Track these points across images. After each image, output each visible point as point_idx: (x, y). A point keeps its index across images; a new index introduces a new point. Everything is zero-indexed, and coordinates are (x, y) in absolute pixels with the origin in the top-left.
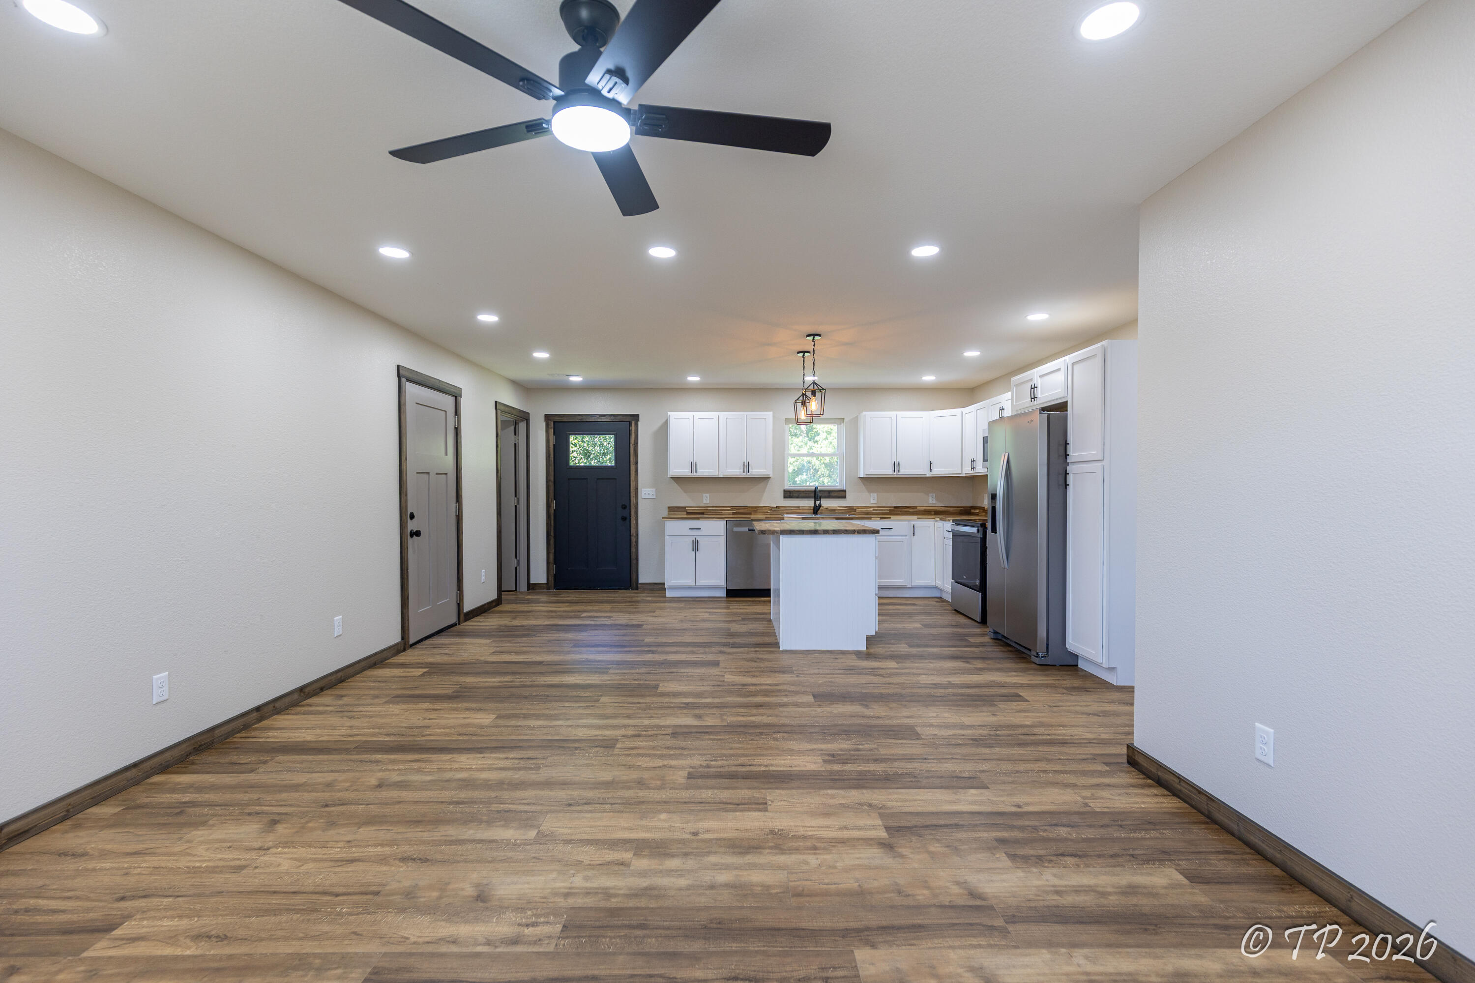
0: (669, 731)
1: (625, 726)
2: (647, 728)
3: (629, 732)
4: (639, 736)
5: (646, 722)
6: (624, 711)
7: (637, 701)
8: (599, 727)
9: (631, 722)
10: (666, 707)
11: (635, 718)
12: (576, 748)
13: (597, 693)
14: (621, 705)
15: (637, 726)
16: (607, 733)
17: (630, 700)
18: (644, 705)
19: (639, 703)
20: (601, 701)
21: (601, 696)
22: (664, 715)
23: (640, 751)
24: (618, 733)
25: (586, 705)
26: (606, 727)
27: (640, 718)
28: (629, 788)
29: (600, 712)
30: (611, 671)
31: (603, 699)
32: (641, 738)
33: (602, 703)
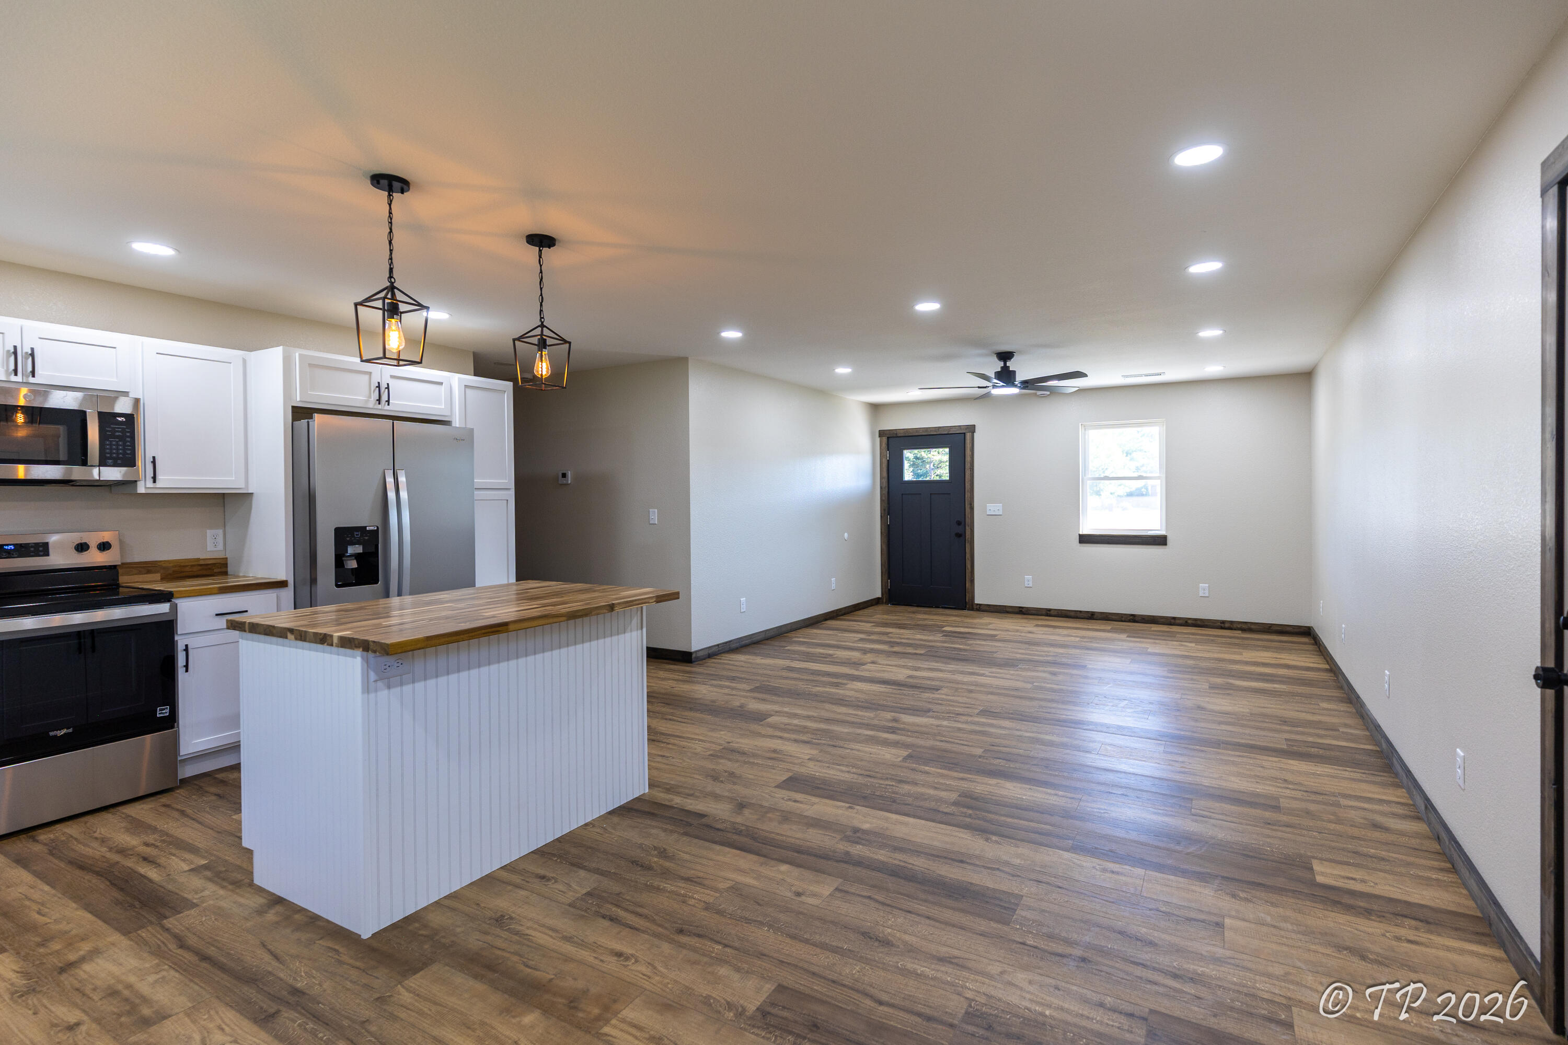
0: (931, 714)
1: (967, 723)
2: (948, 719)
3: (964, 718)
4: (958, 714)
5: (945, 723)
6: (961, 735)
7: (942, 744)
8: (992, 725)
9: (960, 725)
10: (917, 732)
11: (953, 728)
12: (1012, 714)
13: (984, 761)
14: (962, 742)
15: (956, 721)
16: (983, 720)
17: (948, 746)
18: (939, 738)
19: (942, 741)
20: (982, 750)
21: (980, 757)
22: (926, 726)
23: (962, 705)
24: (976, 719)
25: (999, 748)
26: (983, 724)
27: (949, 727)
28: (978, 691)
29: (984, 738)
30: (954, 796)
31: (979, 751)
32: (957, 712)
33: (981, 747)
